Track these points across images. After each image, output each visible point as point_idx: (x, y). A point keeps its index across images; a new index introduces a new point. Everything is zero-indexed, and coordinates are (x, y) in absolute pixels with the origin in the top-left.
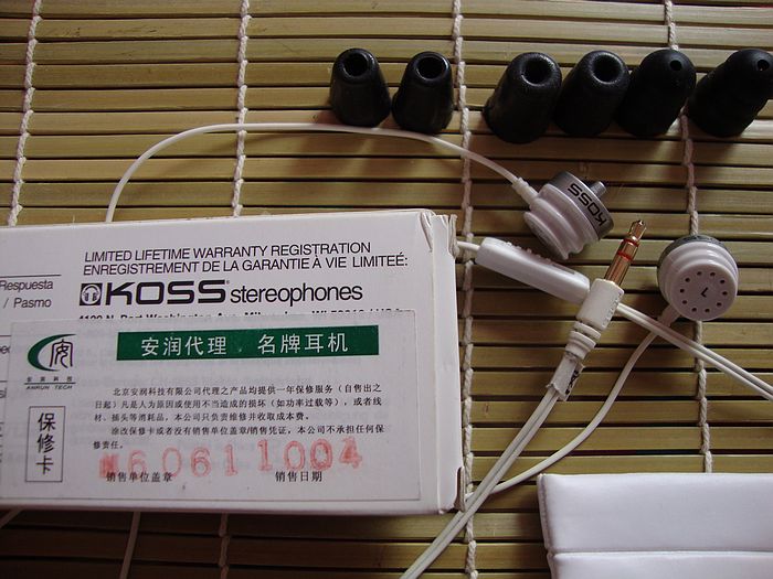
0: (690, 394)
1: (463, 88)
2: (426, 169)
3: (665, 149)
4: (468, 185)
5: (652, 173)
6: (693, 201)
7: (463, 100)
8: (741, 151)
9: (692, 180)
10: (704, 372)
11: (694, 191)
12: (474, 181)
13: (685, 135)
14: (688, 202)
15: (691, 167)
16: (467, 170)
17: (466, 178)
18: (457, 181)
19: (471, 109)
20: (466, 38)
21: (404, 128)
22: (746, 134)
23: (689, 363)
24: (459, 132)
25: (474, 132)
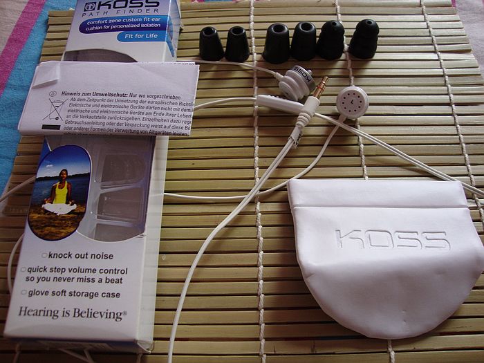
0: (357, 154)
1: (254, 47)
2: (238, 74)
3: (340, 64)
4: (256, 79)
5: (334, 72)
6: (352, 81)
7: (254, 50)
8: (372, 64)
9: (351, 73)
10: (362, 145)
11: (352, 78)
12: (258, 78)
13: (348, 59)
14: (350, 82)
15: (351, 69)
16: (255, 74)
17: (255, 76)
18: (252, 78)
19: (257, 54)
20: (255, 30)
21: (229, 61)
22: (374, 58)
23: (356, 142)
24: (253, 61)
25: (258, 61)
